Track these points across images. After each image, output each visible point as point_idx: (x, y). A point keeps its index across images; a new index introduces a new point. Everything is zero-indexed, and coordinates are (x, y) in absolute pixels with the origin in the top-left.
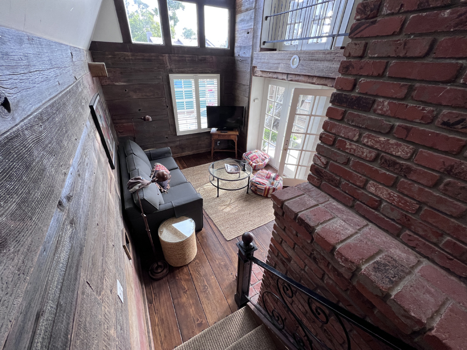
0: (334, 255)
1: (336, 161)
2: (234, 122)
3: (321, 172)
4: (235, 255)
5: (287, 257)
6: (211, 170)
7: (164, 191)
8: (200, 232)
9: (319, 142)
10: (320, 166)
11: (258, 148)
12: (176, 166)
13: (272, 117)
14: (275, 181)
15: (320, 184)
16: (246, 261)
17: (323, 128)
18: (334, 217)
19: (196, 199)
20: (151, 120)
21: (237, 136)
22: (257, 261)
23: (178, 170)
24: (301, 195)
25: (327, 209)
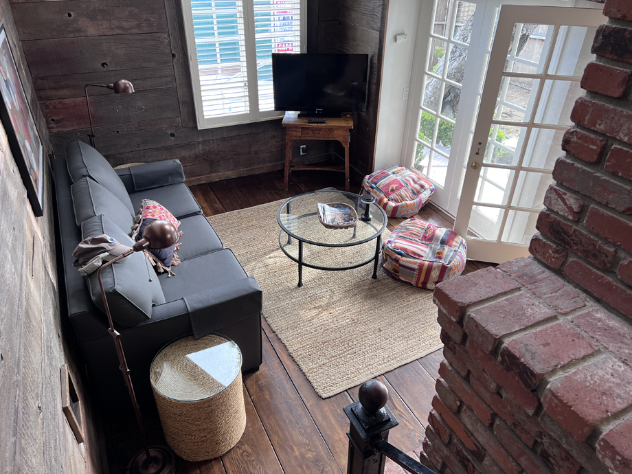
0: (594, 449)
1: (606, 206)
2: (342, 94)
3: (566, 233)
4: (342, 436)
5: (474, 448)
6: (284, 217)
7: (166, 272)
8: (254, 375)
9: (562, 154)
10: (563, 217)
11: (404, 162)
12: (195, 206)
13: (443, 80)
14: (447, 248)
15: (563, 264)
16: (367, 454)
17: (573, 118)
18: (598, 352)
19: (245, 293)
20: (132, 90)
21: (350, 130)
22: (396, 455)
23: (201, 218)
24: (512, 291)
25: (579, 330)
